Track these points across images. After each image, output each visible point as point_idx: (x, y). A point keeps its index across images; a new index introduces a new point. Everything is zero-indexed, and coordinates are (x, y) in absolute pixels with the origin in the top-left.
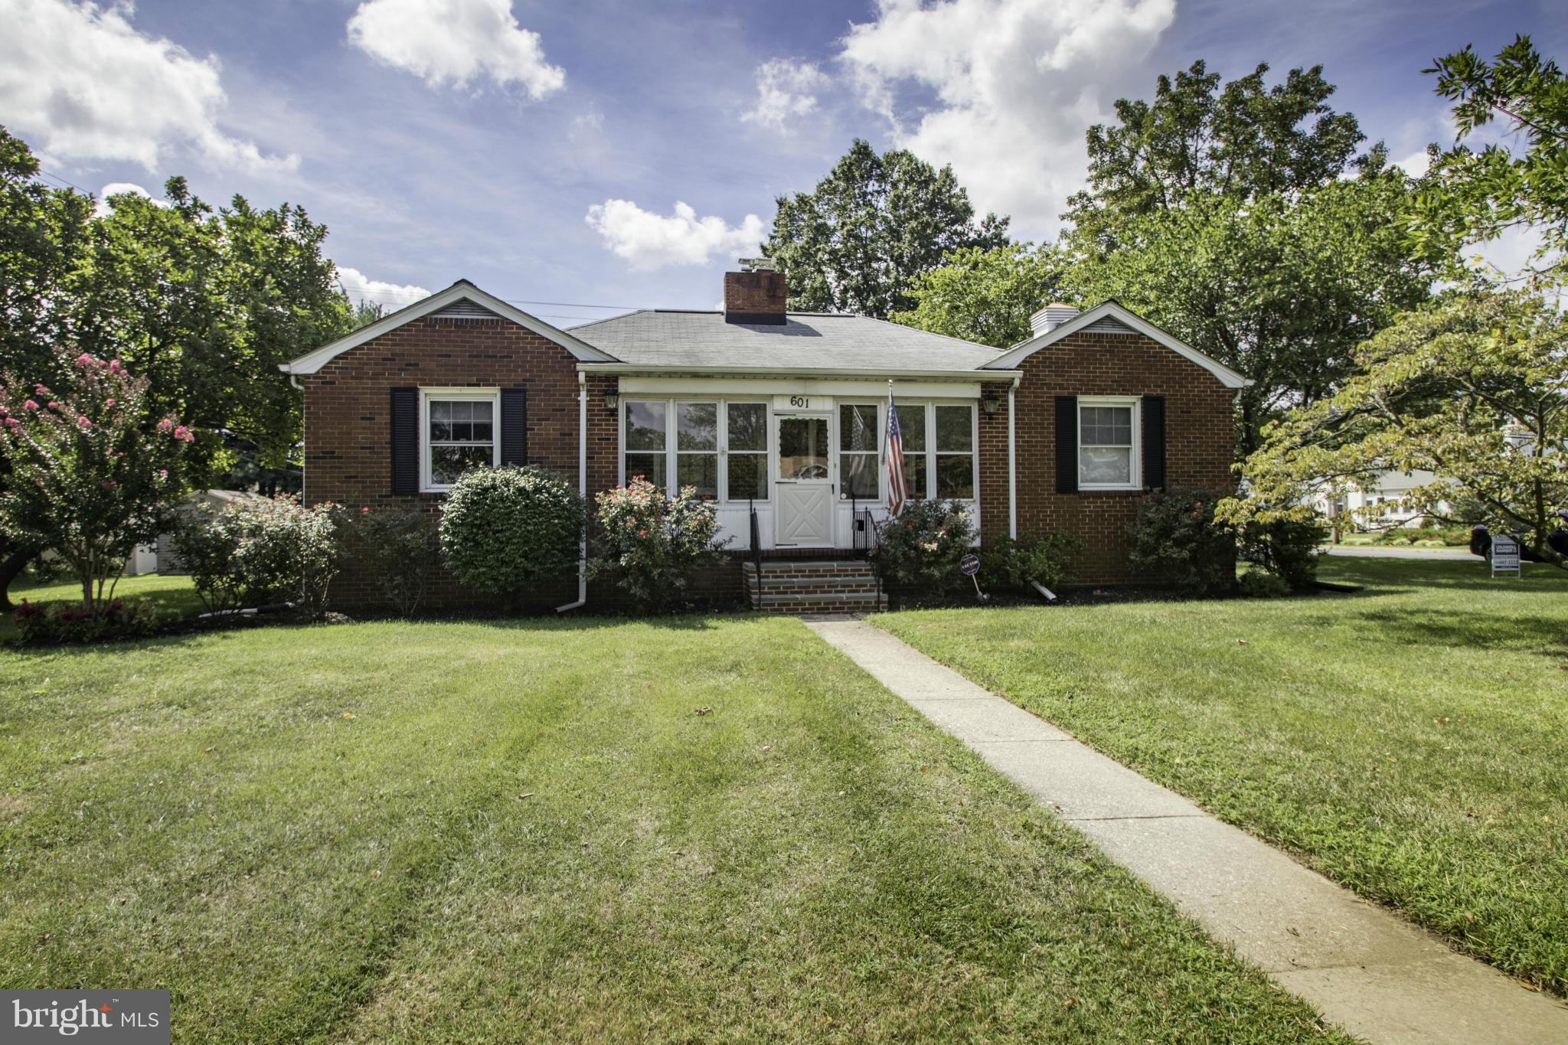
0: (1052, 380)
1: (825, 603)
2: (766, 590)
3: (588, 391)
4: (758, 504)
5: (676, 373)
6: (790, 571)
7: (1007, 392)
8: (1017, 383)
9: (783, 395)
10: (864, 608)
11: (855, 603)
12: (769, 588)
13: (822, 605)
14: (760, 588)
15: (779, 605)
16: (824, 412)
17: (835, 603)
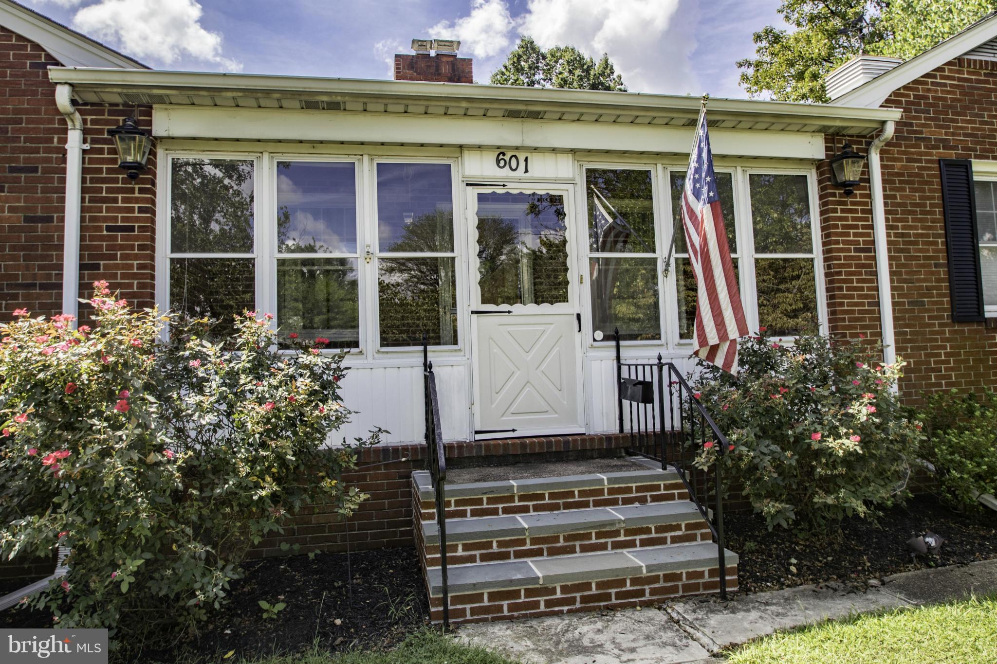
0: (932, 132)
1: (599, 585)
2: (460, 552)
3: (85, 132)
4: (438, 354)
5: (268, 92)
6: (511, 499)
7: (867, 151)
8: (890, 130)
9: (480, 147)
10: (686, 588)
11: (668, 578)
12: (466, 547)
13: (594, 591)
14: (444, 549)
15: (493, 596)
16: (556, 181)
17: (622, 582)
